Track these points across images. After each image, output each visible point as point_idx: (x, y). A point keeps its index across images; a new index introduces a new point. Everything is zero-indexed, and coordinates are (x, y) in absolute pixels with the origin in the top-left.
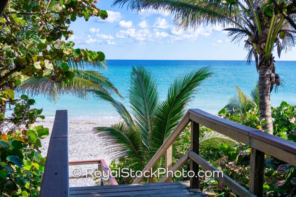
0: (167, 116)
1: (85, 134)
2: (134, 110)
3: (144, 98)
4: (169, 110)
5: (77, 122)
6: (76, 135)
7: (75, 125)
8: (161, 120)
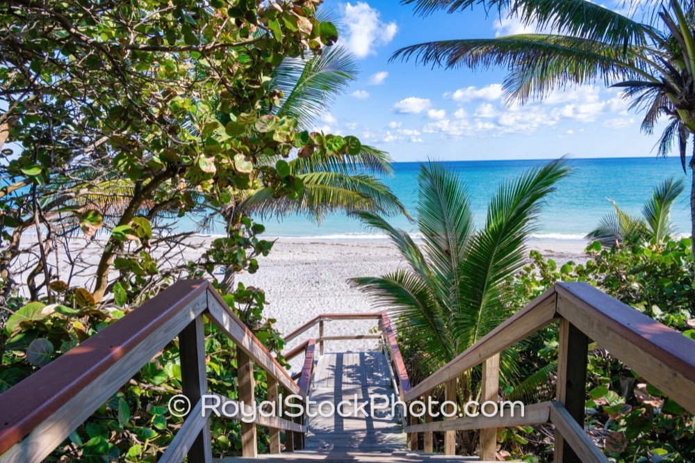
0: (489, 257)
1: (375, 263)
2: (428, 244)
3: (445, 223)
4: (493, 246)
5: (366, 245)
6: (363, 263)
7: (363, 249)
8: (477, 265)
